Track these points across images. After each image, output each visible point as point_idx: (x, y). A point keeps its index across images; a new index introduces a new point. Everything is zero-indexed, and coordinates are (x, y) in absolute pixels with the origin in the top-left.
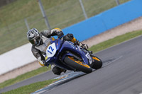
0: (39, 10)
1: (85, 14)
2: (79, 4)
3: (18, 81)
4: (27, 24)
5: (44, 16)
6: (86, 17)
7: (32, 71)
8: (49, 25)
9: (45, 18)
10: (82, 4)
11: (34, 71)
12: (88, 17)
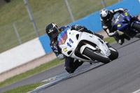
0: (26, 14)
1: (72, 17)
2: (66, 7)
3: (7, 85)
4: (15, 27)
5: (31, 19)
6: (73, 20)
7: (20, 74)
8: (37, 29)
9: (32, 21)
10: (69, 7)
11: (23, 74)
12: (76, 20)
